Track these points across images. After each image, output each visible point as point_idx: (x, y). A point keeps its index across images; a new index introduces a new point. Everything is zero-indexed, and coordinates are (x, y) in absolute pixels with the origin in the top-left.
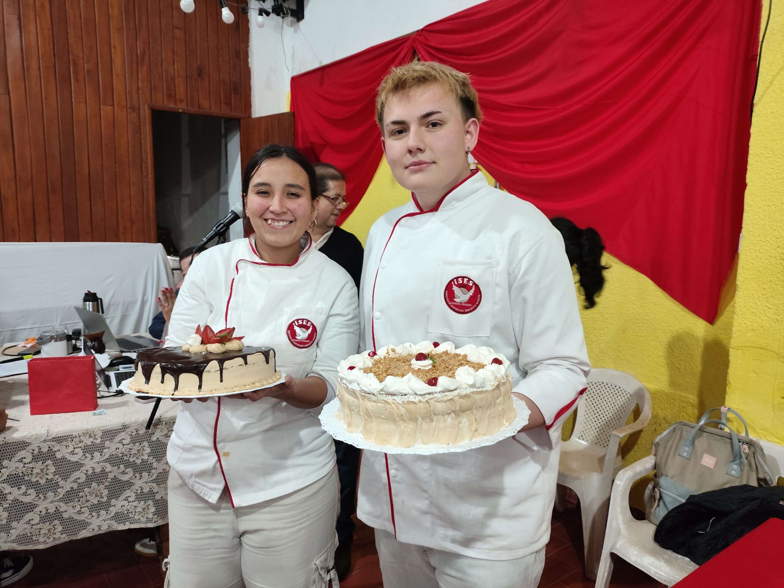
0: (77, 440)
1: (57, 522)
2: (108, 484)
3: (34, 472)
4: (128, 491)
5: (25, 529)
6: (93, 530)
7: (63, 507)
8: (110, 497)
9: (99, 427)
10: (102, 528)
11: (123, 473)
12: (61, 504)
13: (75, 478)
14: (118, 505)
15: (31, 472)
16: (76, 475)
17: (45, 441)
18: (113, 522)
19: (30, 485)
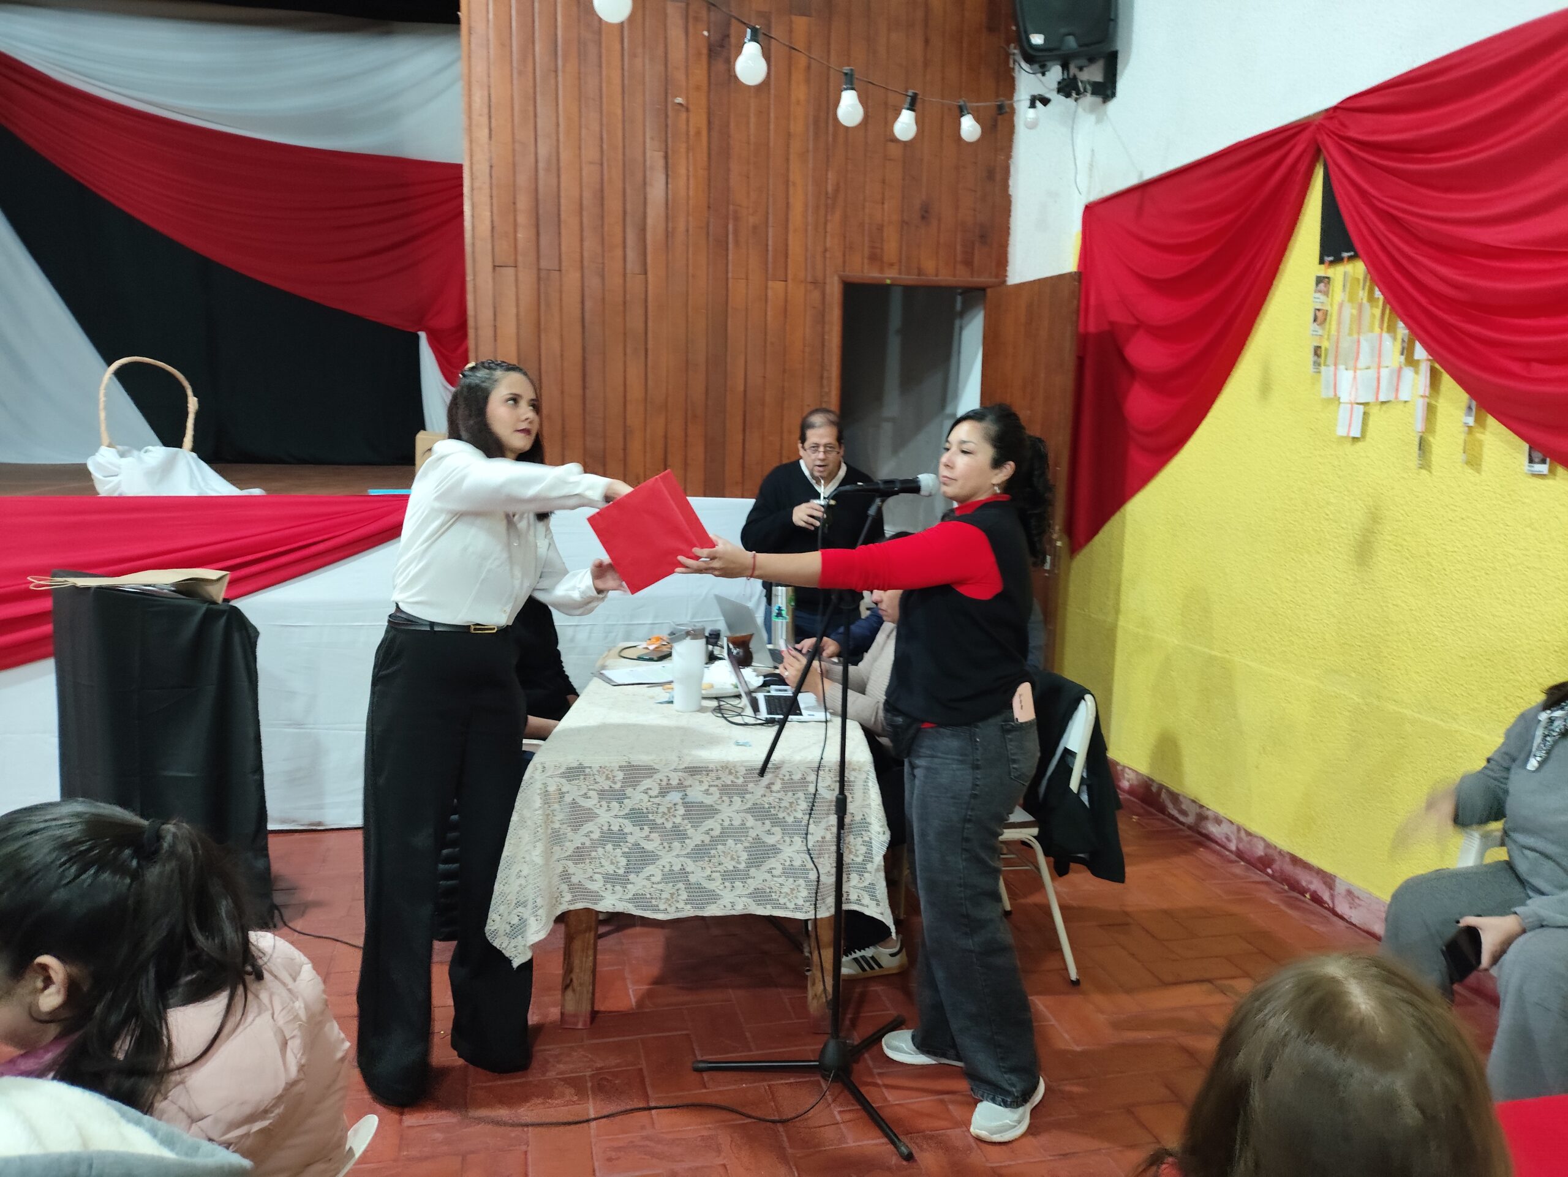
0: (713, 775)
1: (681, 885)
2: (748, 845)
3: (660, 810)
4: (773, 860)
5: (644, 886)
6: (725, 906)
7: (690, 866)
8: (750, 865)
9: (743, 762)
10: (735, 907)
11: (769, 832)
12: (689, 861)
13: (707, 828)
14: (758, 877)
15: (656, 809)
16: (709, 824)
17: (675, 770)
18: (750, 901)
19: (654, 826)
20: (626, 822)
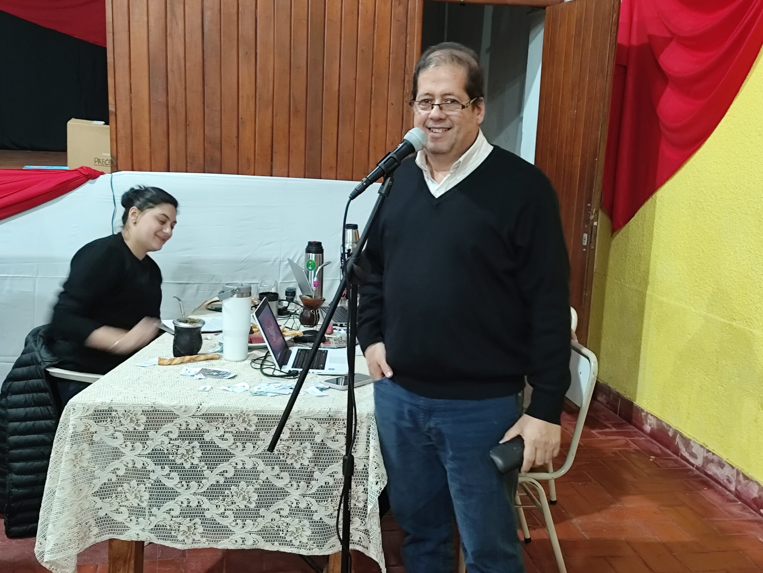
0: (228, 422)
1: (197, 520)
2: (259, 487)
3: (180, 452)
4: (281, 501)
5: (165, 519)
6: (236, 541)
7: (206, 504)
8: (259, 506)
9: (255, 411)
10: (246, 543)
11: (278, 476)
12: (205, 499)
13: (222, 470)
14: (267, 517)
15: (176, 450)
16: (223, 466)
17: (193, 416)
18: (259, 538)
19: (174, 467)
20: (149, 460)
